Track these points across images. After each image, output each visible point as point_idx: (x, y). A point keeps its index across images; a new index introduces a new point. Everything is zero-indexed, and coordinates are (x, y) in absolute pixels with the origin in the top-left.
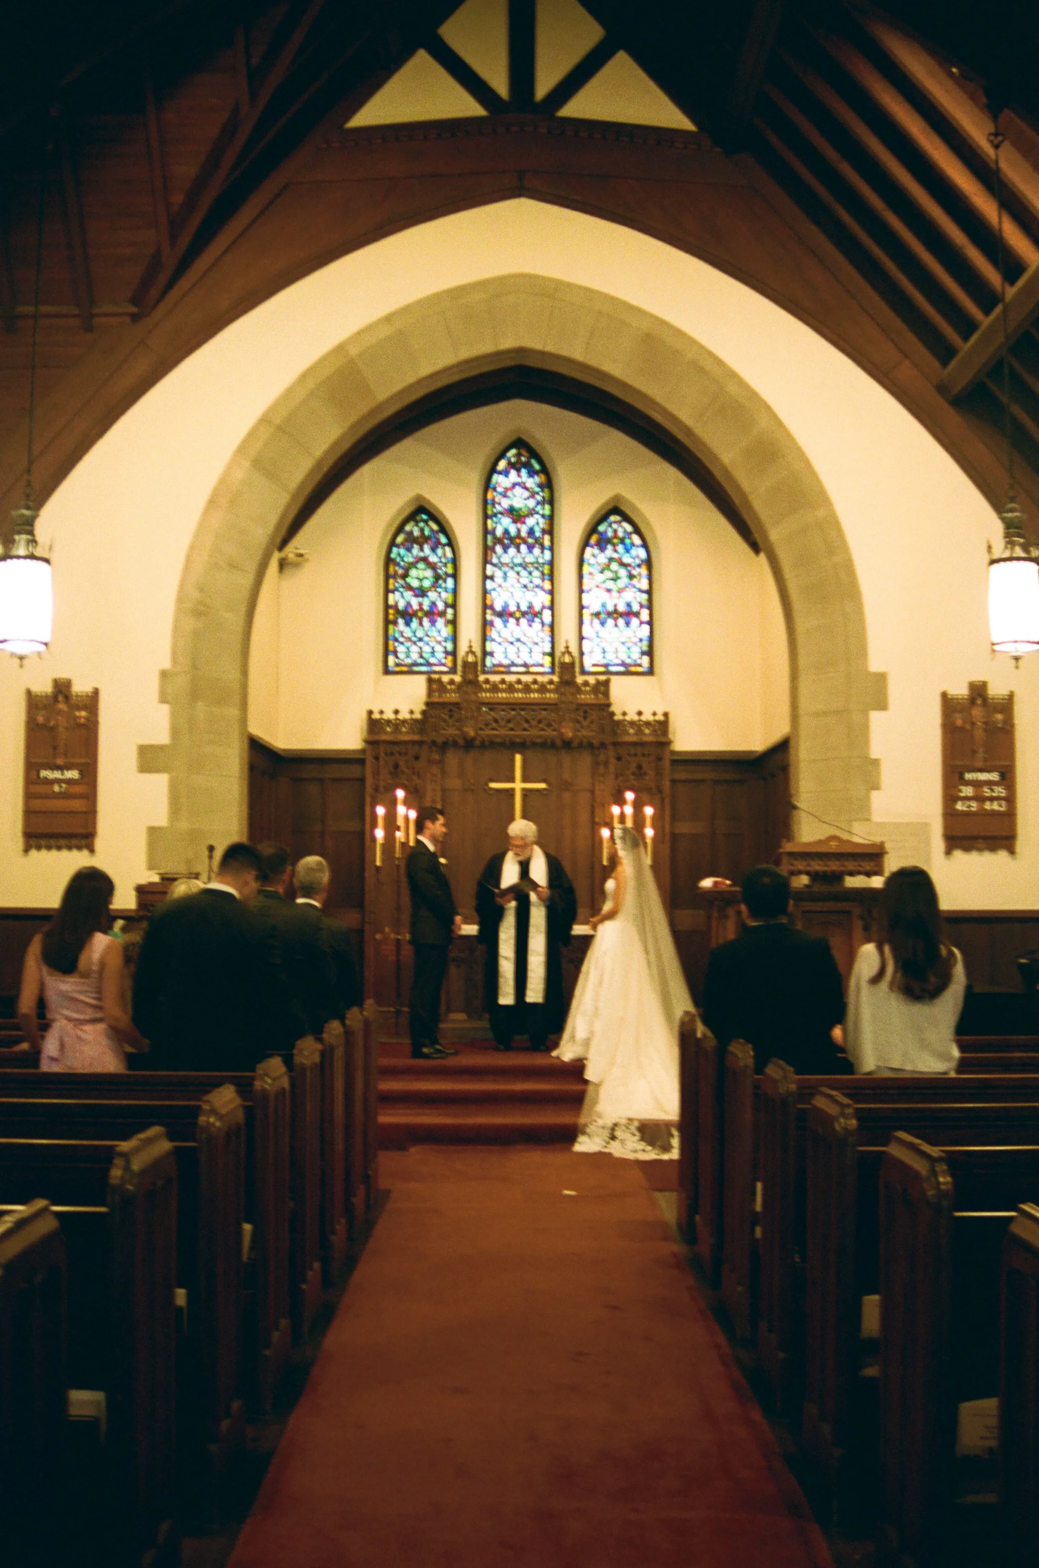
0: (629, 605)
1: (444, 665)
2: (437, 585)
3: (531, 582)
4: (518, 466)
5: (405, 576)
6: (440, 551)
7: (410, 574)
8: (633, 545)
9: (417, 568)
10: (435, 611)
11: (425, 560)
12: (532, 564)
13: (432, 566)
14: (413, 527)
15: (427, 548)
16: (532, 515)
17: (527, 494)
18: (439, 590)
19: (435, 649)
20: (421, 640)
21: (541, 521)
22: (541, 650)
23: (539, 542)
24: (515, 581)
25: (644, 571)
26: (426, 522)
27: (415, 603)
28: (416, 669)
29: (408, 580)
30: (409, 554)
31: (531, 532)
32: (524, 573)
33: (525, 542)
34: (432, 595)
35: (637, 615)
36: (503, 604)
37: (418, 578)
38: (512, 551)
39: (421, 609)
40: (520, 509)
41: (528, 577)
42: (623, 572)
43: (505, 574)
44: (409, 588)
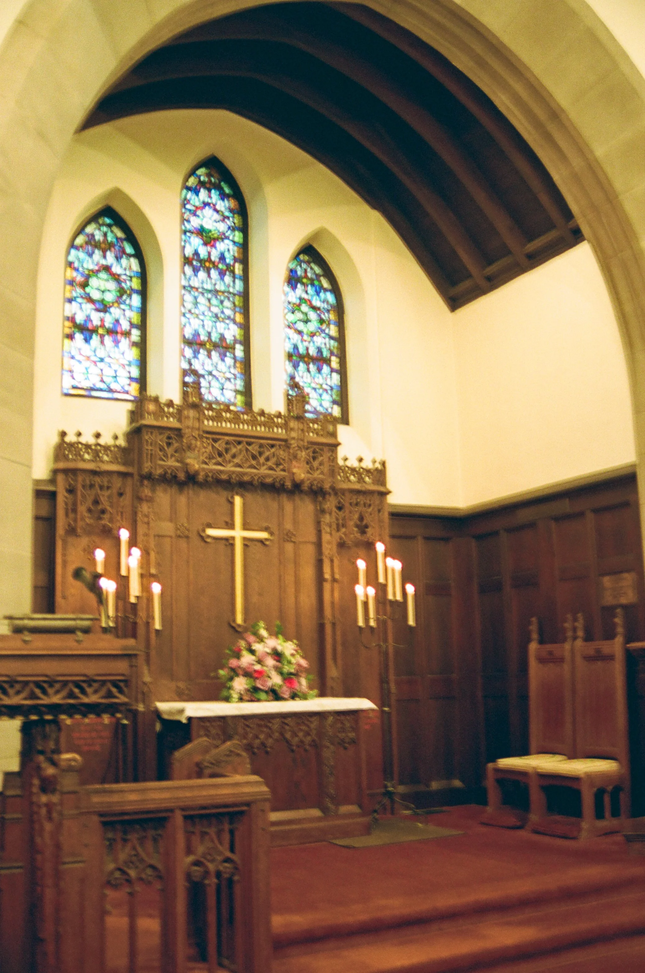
0: (320, 350)
1: (127, 392)
2: (121, 301)
3: (223, 312)
4: (208, 186)
5: (84, 285)
6: (124, 261)
7: (90, 283)
8: (321, 287)
9: (98, 278)
10: (119, 330)
11: (107, 269)
12: (223, 292)
13: (116, 278)
14: (95, 229)
15: (110, 256)
16: (223, 240)
17: (216, 216)
18: (122, 306)
19: (118, 374)
20: (102, 360)
21: (231, 247)
22: (233, 387)
23: (230, 269)
24: (207, 309)
25: (332, 316)
26: (109, 226)
27: (96, 318)
28: (94, 393)
29: (88, 290)
30: (90, 260)
31: (222, 258)
32: (214, 301)
33: (216, 267)
34: (115, 312)
35: (327, 361)
36: (194, 332)
37: (98, 289)
38: (202, 274)
39: (102, 326)
40: (210, 231)
41: (218, 306)
42: (313, 315)
43: (196, 298)
44: (90, 300)
